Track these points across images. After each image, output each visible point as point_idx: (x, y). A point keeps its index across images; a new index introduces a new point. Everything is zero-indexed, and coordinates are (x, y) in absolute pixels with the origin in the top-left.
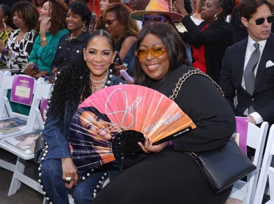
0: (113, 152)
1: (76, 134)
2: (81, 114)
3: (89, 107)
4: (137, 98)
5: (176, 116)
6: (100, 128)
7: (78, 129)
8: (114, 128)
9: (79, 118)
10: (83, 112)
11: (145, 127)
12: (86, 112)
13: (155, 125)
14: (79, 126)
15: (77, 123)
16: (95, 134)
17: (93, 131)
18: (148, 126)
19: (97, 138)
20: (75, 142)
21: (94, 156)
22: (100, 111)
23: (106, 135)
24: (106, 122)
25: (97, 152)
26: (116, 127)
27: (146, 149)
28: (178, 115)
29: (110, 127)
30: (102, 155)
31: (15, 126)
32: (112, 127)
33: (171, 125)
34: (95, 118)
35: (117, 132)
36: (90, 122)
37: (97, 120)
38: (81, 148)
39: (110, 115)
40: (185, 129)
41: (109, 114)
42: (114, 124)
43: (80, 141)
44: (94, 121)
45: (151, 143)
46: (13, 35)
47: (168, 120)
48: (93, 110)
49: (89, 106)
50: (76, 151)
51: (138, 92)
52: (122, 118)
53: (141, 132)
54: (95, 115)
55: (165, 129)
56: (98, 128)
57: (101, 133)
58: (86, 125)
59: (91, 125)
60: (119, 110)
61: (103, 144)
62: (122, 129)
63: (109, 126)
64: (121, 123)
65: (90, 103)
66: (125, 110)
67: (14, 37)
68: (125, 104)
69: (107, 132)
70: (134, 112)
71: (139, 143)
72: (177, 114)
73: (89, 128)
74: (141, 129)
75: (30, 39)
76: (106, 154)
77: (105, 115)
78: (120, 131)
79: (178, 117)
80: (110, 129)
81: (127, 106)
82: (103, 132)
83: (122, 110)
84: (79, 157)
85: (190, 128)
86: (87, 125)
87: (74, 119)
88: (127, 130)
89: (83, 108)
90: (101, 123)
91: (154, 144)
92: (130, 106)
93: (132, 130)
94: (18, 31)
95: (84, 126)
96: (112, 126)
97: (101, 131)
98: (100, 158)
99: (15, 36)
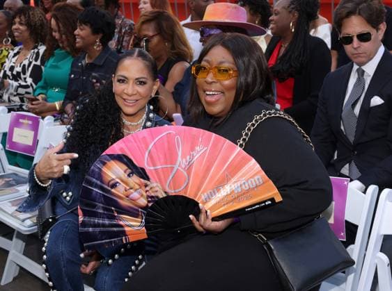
0: (146, 226)
1: (92, 193)
2: (104, 164)
3: (118, 155)
4: (198, 148)
5: (255, 181)
6: (131, 189)
7: (96, 186)
8: (154, 190)
9: (100, 170)
10: (108, 161)
11: (203, 192)
12: (112, 162)
13: (218, 190)
14: (99, 182)
15: (97, 176)
16: (122, 195)
17: (120, 191)
18: (208, 192)
19: (124, 203)
20: (87, 205)
21: (115, 229)
22: (135, 162)
23: (139, 198)
24: (142, 180)
25: (121, 223)
26: (157, 189)
27: (202, 226)
28: (258, 179)
29: (148, 188)
30: (127, 229)
31: (12, 185)
32: (151, 188)
33: (244, 194)
34: (125, 172)
35: (157, 197)
36: (117, 178)
37: (129, 176)
38: (95, 215)
39: (151, 170)
40: (264, 202)
41: (149, 169)
42: (155, 185)
43: (96, 205)
44: (124, 176)
45: (210, 217)
46: (13, 55)
47: (241, 186)
48: (125, 160)
49: (120, 153)
50: (87, 219)
51: (200, 139)
52: (169, 176)
53: (196, 200)
54: (126, 167)
55: (235, 198)
56: (128, 188)
57: (131, 196)
58: (110, 181)
59: (118, 183)
60: (166, 163)
61: (133, 213)
62: (166, 192)
63: (146, 186)
64: (166, 182)
65: (121, 149)
66: (175, 164)
67: (13, 57)
68: (177, 155)
69: (142, 195)
70: (189, 170)
71: (191, 216)
72: (256, 178)
73: (114, 186)
74: (196, 195)
75: (36, 60)
76: (134, 227)
77: (143, 169)
78: (161, 195)
79: (258, 182)
80: (147, 191)
81: (179, 159)
82: (135, 195)
83: (171, 164)
84: (91, 229)
85: (272, 200)
86: (113, 182)
87: (93, 171)
88: (174, 194)
89: (108, 155)
90: (135, 180)
91: (214, 219)
92: (184, 160)
93: (182, 196)
94: (20, 49)
95: (107, 182)
96: (151, 186)
97: (132, 193)
98: (124, 233)
99: (15, 55)
